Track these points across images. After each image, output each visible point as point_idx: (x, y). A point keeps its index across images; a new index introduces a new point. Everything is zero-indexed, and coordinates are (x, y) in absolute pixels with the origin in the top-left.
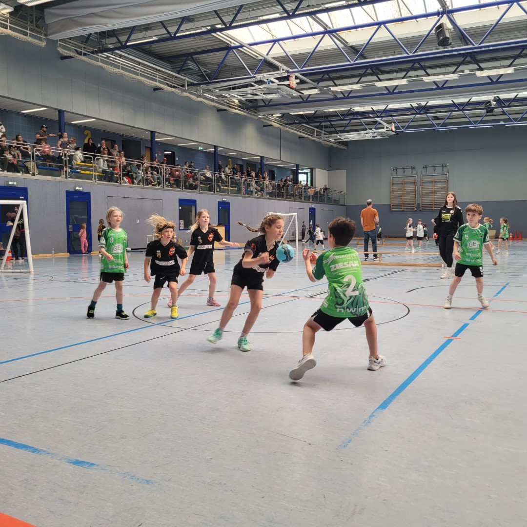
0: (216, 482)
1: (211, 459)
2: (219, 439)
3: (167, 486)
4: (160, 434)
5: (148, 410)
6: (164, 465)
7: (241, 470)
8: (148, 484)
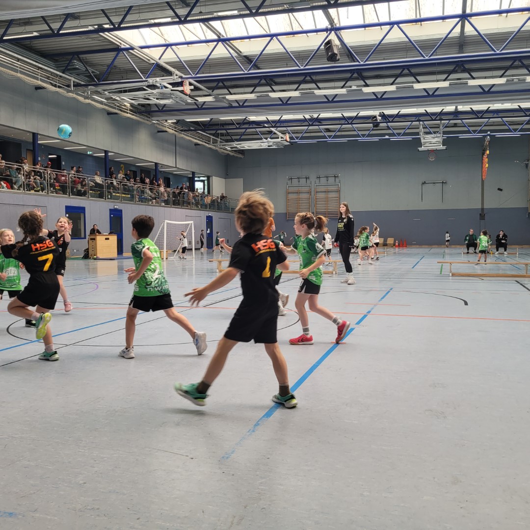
0: (89, 508)
1: (85, 483)
2: (95, 461)
3: (33, 516)
4: (29, 461)
5: (16, 436)
6: (31, 494)
7: (117, 492)
8: (11, 516)
